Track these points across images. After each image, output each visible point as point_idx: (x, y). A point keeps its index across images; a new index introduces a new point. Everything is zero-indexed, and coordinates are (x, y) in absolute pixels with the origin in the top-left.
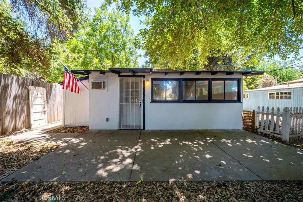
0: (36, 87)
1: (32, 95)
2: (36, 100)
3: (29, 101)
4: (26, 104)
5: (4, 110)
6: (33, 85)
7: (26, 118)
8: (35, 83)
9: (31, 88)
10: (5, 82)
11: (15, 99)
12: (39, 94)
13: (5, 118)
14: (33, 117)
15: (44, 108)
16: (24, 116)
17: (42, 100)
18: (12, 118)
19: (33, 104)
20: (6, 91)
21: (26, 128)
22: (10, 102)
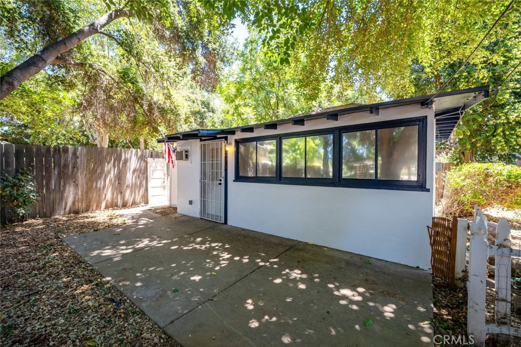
0: (155, 159)
1: (150, 168)
2: (154, 173)
3: (147, 174)
4: (145, 177)
5: (125, 183)
6: (152, 157)
7: (144, 193)
8: (154, 154)
9: (150, 160)
10: (125, 156)
11: (134, 172)
12: (158, 166)
13: (125, 191)
14: (151, 192)
15: (164, 182)
16: (142, 190)
17: (162, 173)
18: (131, 192)
19: (151, 177)
20: (126, 165)
21: (145, 204)
22: (130, 176)
